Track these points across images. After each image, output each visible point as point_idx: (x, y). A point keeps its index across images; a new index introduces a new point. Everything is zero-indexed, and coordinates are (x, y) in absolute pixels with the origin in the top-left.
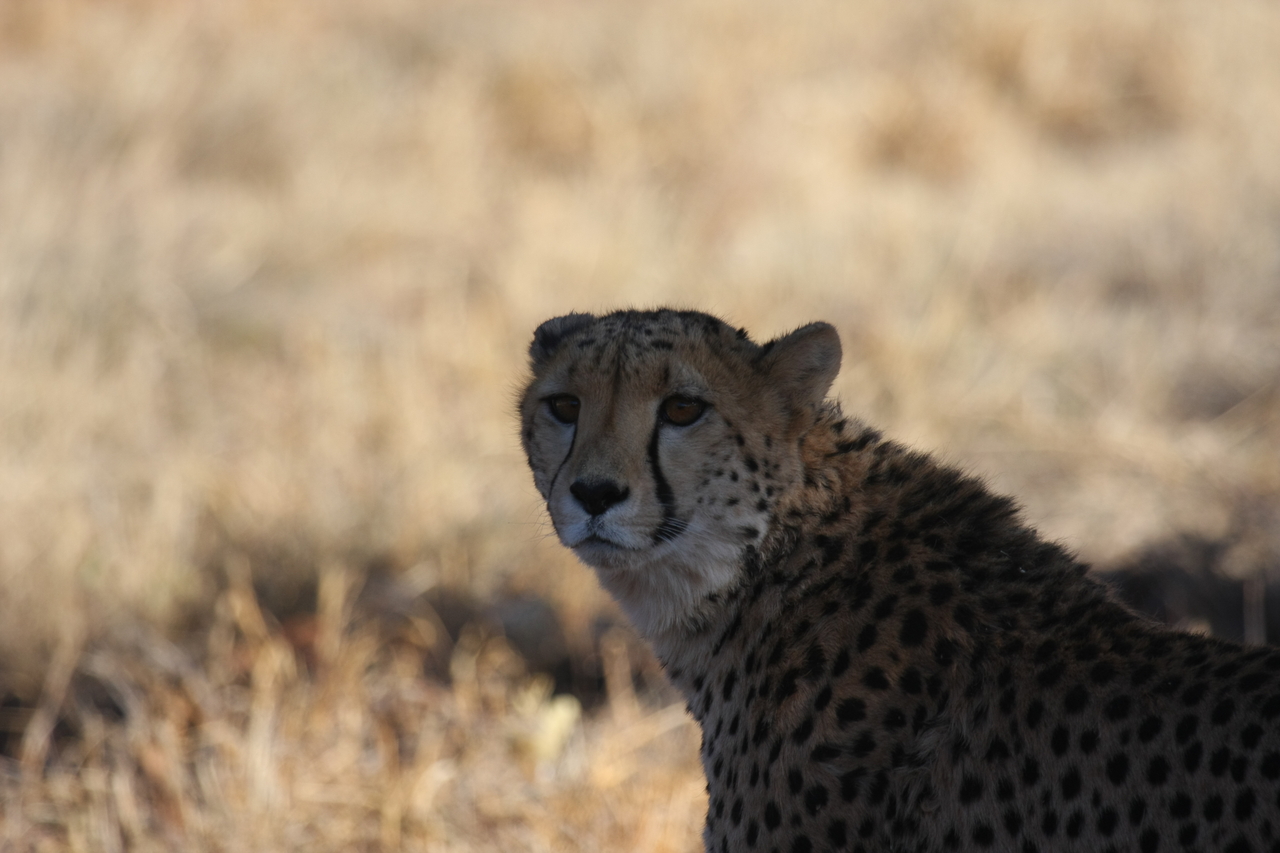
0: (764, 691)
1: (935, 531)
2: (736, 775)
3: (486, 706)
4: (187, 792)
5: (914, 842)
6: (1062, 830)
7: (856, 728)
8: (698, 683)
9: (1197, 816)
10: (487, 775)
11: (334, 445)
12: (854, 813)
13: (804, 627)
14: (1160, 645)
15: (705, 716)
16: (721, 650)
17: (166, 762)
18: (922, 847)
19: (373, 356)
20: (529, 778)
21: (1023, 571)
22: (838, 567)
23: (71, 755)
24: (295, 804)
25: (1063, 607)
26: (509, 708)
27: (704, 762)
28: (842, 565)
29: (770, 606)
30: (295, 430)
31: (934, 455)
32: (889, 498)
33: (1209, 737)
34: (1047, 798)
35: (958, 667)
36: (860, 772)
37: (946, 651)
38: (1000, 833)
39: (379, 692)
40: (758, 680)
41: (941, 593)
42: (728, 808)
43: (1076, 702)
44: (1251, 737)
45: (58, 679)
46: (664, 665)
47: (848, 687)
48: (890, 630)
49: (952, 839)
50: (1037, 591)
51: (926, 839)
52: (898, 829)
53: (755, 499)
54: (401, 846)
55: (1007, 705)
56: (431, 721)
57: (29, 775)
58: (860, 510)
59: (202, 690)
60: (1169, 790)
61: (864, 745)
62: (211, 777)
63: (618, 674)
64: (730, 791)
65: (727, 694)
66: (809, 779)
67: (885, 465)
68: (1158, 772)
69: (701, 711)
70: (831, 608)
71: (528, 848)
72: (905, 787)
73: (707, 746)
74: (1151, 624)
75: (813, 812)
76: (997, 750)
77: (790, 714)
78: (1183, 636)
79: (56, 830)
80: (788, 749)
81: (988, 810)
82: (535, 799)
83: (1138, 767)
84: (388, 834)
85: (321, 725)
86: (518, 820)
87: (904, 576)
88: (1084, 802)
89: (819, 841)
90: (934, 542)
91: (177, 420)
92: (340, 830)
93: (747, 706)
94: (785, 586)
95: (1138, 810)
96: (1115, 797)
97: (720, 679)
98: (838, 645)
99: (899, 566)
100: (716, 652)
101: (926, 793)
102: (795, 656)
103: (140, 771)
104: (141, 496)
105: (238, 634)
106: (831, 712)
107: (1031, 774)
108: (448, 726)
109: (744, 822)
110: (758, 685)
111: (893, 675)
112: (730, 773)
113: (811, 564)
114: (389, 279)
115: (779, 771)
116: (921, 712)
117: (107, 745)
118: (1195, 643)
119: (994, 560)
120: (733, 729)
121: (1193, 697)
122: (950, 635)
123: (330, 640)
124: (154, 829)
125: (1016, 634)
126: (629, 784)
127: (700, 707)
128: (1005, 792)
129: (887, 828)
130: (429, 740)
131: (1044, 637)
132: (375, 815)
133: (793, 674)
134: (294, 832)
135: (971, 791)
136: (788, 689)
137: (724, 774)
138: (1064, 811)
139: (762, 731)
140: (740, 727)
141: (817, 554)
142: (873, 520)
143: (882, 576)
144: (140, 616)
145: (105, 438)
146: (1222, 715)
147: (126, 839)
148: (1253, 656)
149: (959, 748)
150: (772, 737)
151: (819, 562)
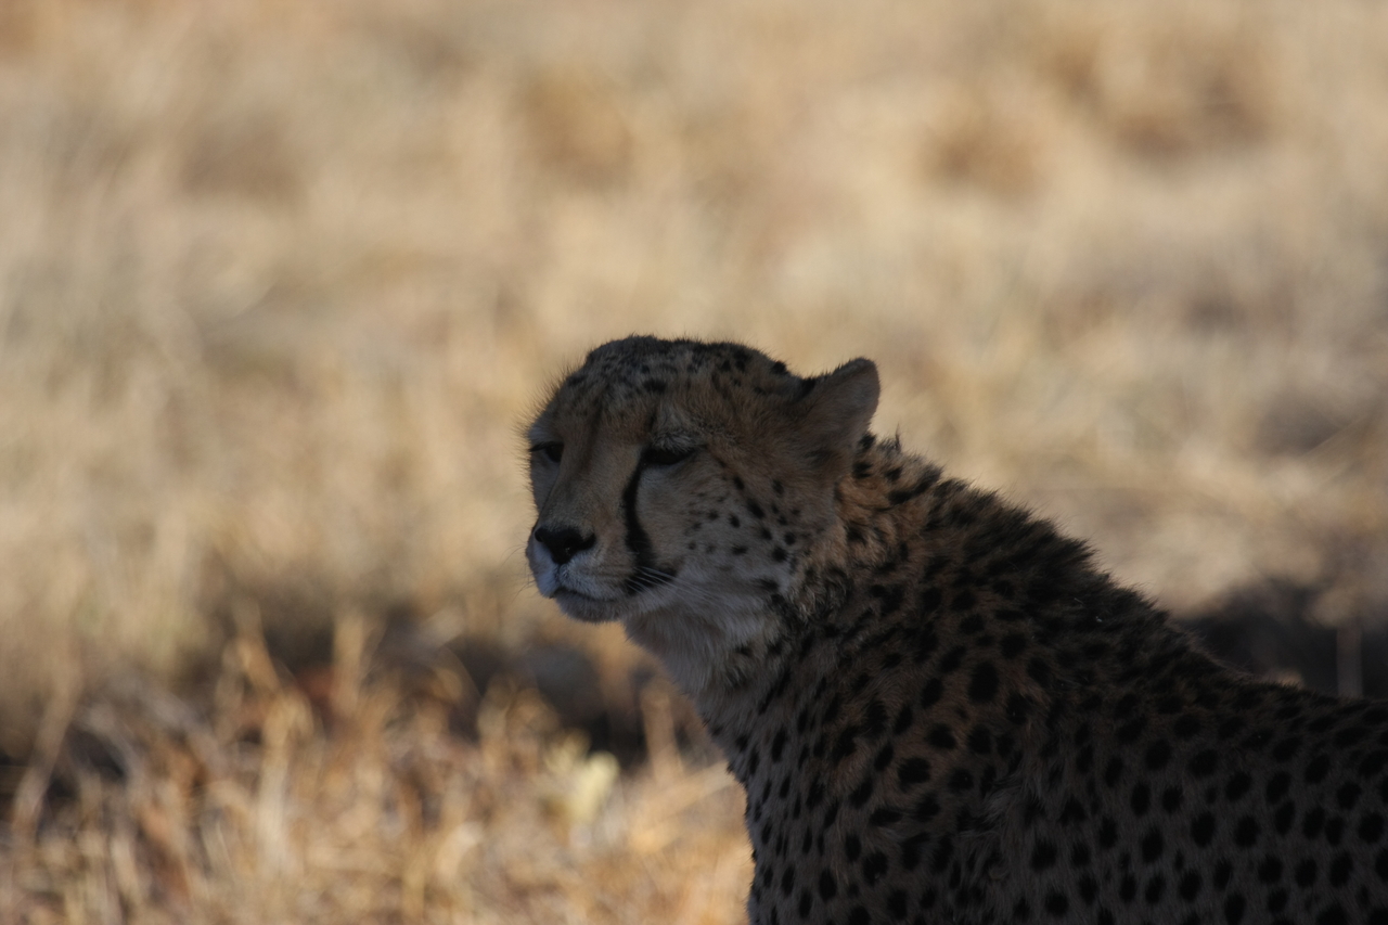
0: (819, 750)
1: (1004, 577)
2: (787, 842)
3: (516, 765)
4: (192, 858)
5: (980, 913)
6: (1140, 896)
7: (919, 790)
8: (742, 743)
9: (1288, 880)
10: (518, 839)
11: (351, 483)
12: (914, 882)
13: (863, 680)
14: (1249, 697)
15: (751, 778)
16: (769, 708)
17: (170, 827)
18: (988, 918)
19: (394, 387)
20: (562, 843)
21: (1100, 620)
22: (898, 616)
23: (66, 818)
24: (308, 869)
25: (1144, 657)
26: (541, 767)
27: (750, 827)
28: (904, 615)
29: (824, 659)
30: (308, 466)
31: (1000, 493)
32: (953, 541)
33: (1302, 796)
34: (1125, 861)
35: (1032, 726)
36: (923, 838)
37: (1019, 707)
38: (1075, 902)
39: (401, 749)
40: (812, 739)
41: (1013, 646)
42: (778, 875)
43: (1158, 757)
44: (1348, 796)
45: (51, 736)
46: (706, 721)
47: (911, 746)
48: (958, 684)
49: (1022, 909)
50: (1115, 641)
51: (992, 910)
52: (962, 899)
53: (769, 547)
54: (425, 916)
55: (1084, 763)
56: (456, 781)
57: (20, 840)
58: (920, 555)
59: (210, 746)
60: (1258, 852)
61: (928, 808)
62: (217, 842)
63: (660, 729)
64: (780, 858)
65: (776, 754)
66: (868, 845)
67: (947, 507)
68: (1246, 833)
69: (746, 772)
70: (892, 661)
71: (562, 919)
72: (971, 852)
73: (752, 810)
74: (1239, 675)
75: (871, 881)
76: (1072, 812)
77: (848, 775)
78: (1274, 688)
79: (52, 900)
80: (845, 812)
81: (1061, 876)
82: (569, 864)
83: (1225, 828)
84: (410, 903)
85: (337, 785)
86: (551, 888)
87: (972, 625)
88: (1165, 865)
89: (877, 912)
90: (1005, 589)
91: (181, 454)
92: (358, 899)
93: (800, 766)
94: (840, 639)
95: (1223, 873)
96: (1199, 860)
97: (768, 739)
98: (901, 701)
99: (966, 614)
100: (763, 709)
101: (994, 859)
102: (854, 712)
103: (141, 835)
104: (143, 537)
105: (247, 687)
106: (892, 773)
107: (1108, 836)
108: (476, 787)
109: (796, 891)
110: (812, 744)
111: (960, 734)
112: (780, 839)
113: (869, 614)
114: (411, 302)
115: (836, 836)
116: (990, 773)
117: (105, 807)
118: (1288, 695)
119: (1068, 608)
120: (784, 792)
121: (1284, 752)
122: (1023, 691)
123: (347, 694)
124: (157, 898)
125: (1093, 688)
126: (671, 849)
127: (744, 768)
128: (1081, 856)
129: (950, 898)
130: (455, 802)
131: (1125, 690)
132: (395, 882)
133: (851, 732)
134: (308, 902)
135: (1044, 856)
136: (845, 748)
137: (773, 841)
138: (1143, 874)
139: (816, 794)
140: (791, 790)
141: (875, 604)
142: (936, 566)
143: (948, 625)
144: (140, 667)
145: (104, 475)
146: (1316, 772)
147: (126, 908)
148: (1350, 710)
149: (1032, 810)
150: (827, 800)
151: (877, 613)
